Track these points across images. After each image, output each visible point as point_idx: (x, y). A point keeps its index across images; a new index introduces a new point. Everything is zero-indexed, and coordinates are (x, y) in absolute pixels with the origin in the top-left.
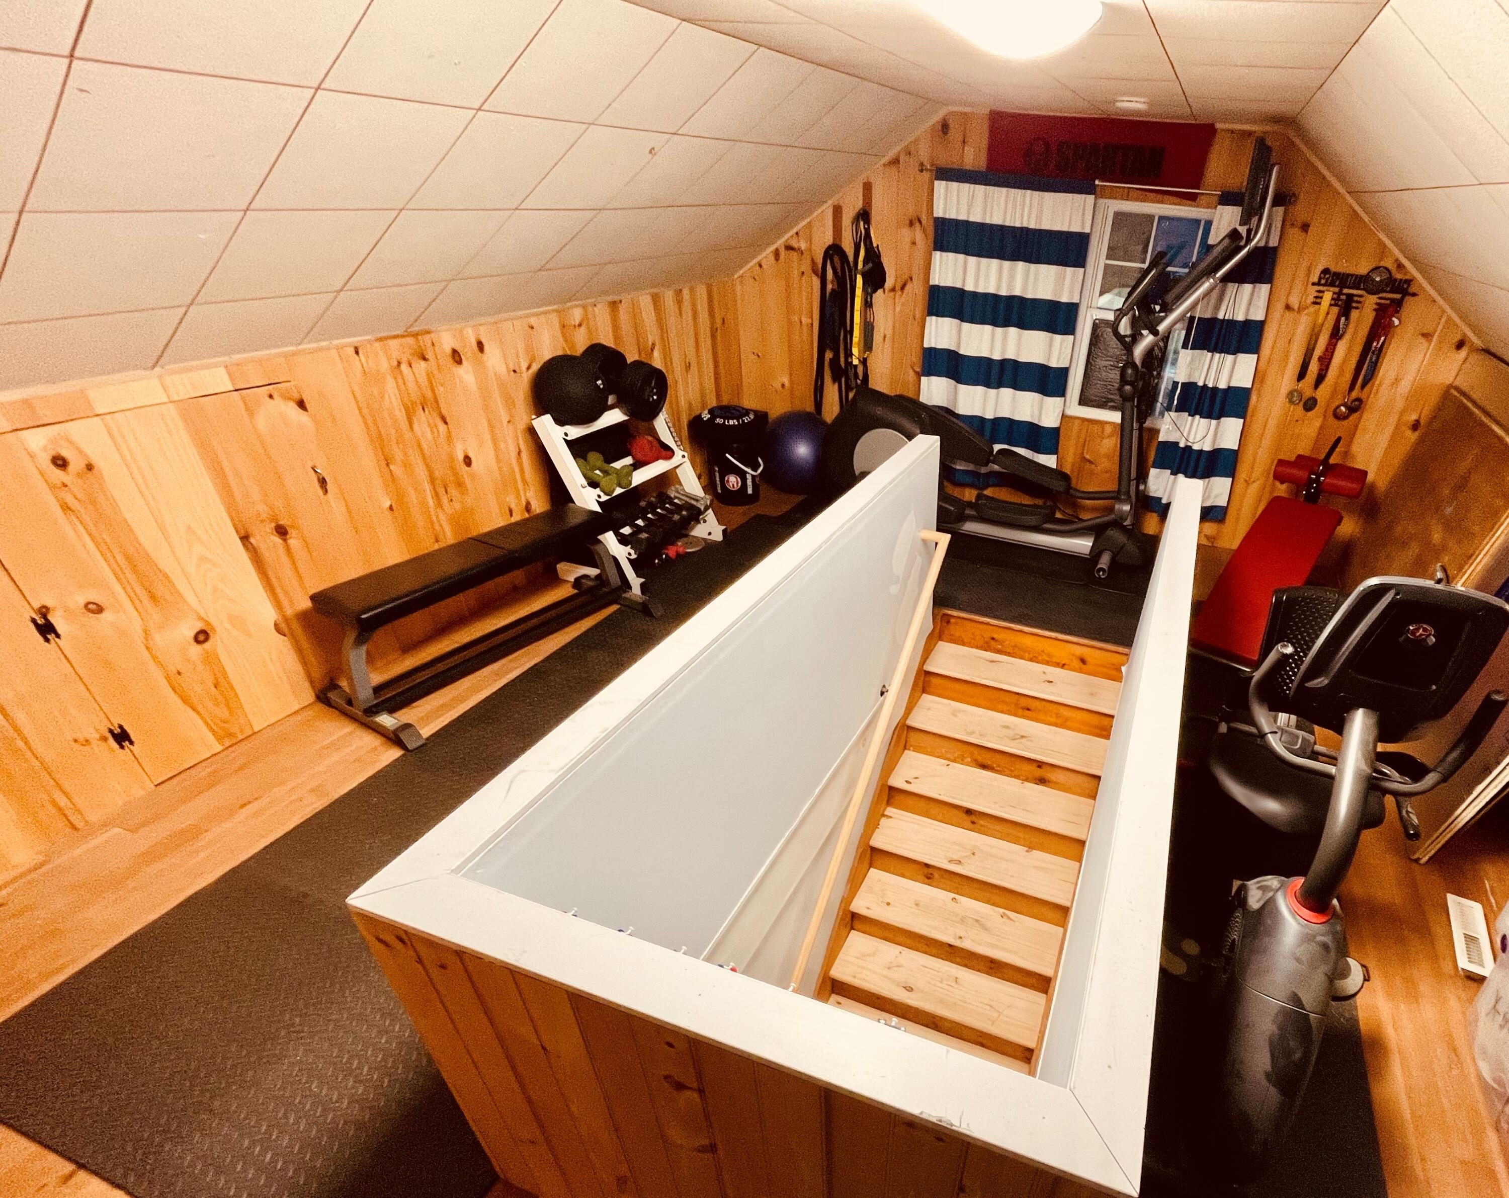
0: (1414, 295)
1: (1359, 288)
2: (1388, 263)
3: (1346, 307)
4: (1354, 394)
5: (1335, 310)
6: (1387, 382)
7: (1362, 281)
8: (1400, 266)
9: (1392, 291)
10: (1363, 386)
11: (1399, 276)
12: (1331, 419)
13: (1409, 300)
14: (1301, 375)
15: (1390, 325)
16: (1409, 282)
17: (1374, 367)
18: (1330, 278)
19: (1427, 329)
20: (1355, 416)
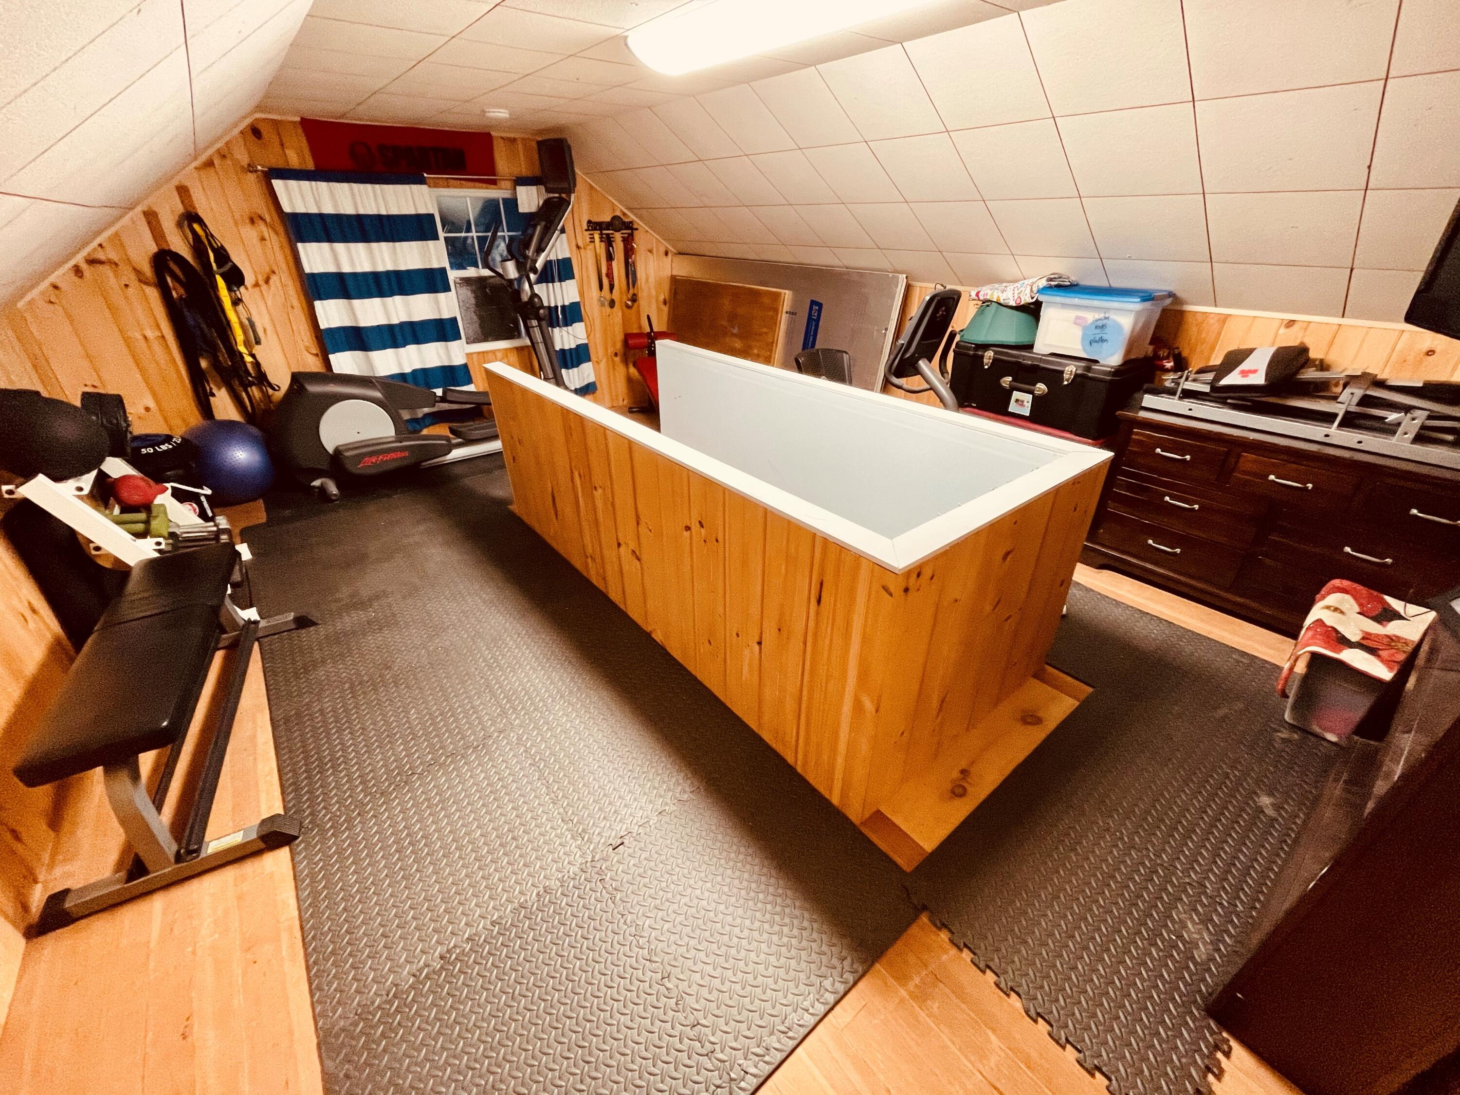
0: (637, 229)
1: (609, 229)
2: (618, 213)
3: (608, 242)
4: (631, 291)
5: (603, 244)
6: (643, 283)
7: (609, 225)
8: (624, 214)
9: (626, 229)
10: (634, 287)
11: (626, 220)
12: (627, 311)
13: (635, 232)
14: (601, 287)
15: (632, 248)
16: (631, 222)
17: (634, 273)
18: (593, 226)
19: (649, 247)
20: (636, 305)
